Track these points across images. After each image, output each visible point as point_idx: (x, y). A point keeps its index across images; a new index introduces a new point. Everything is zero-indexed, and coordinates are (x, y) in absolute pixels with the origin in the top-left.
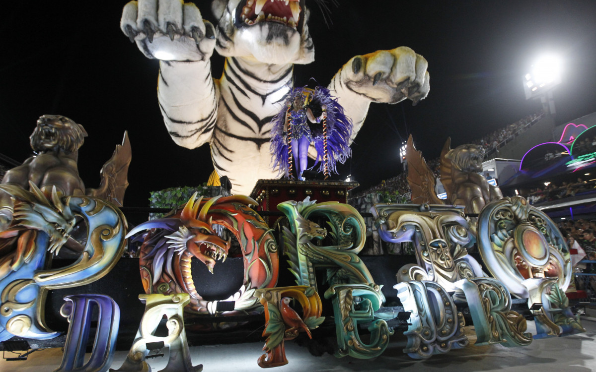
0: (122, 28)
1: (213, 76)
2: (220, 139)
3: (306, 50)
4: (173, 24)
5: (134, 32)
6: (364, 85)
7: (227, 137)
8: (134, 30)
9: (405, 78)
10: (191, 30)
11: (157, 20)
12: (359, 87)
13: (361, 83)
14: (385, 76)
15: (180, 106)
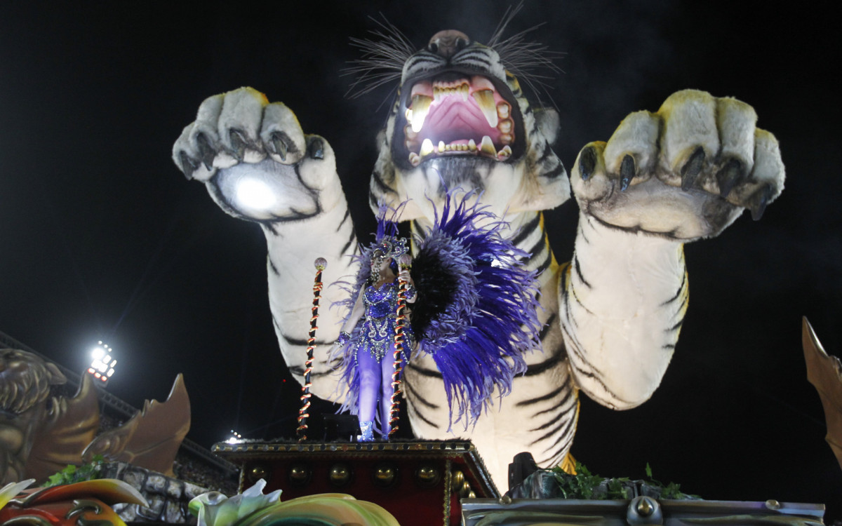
0: (176, 159)
1: (359, 241)
2: (412, 384)
3: (544, 180)
4: (240, 131)
5: (191, 163)
6: (619, 203)
7: (421, 378)
8: (191, 159)
9: (692, 152)
10: (270, 137)
11: (217, 131)
12: (610, 209)
13: (610, 201)
14: (645, 161)
15: (299, 310)
